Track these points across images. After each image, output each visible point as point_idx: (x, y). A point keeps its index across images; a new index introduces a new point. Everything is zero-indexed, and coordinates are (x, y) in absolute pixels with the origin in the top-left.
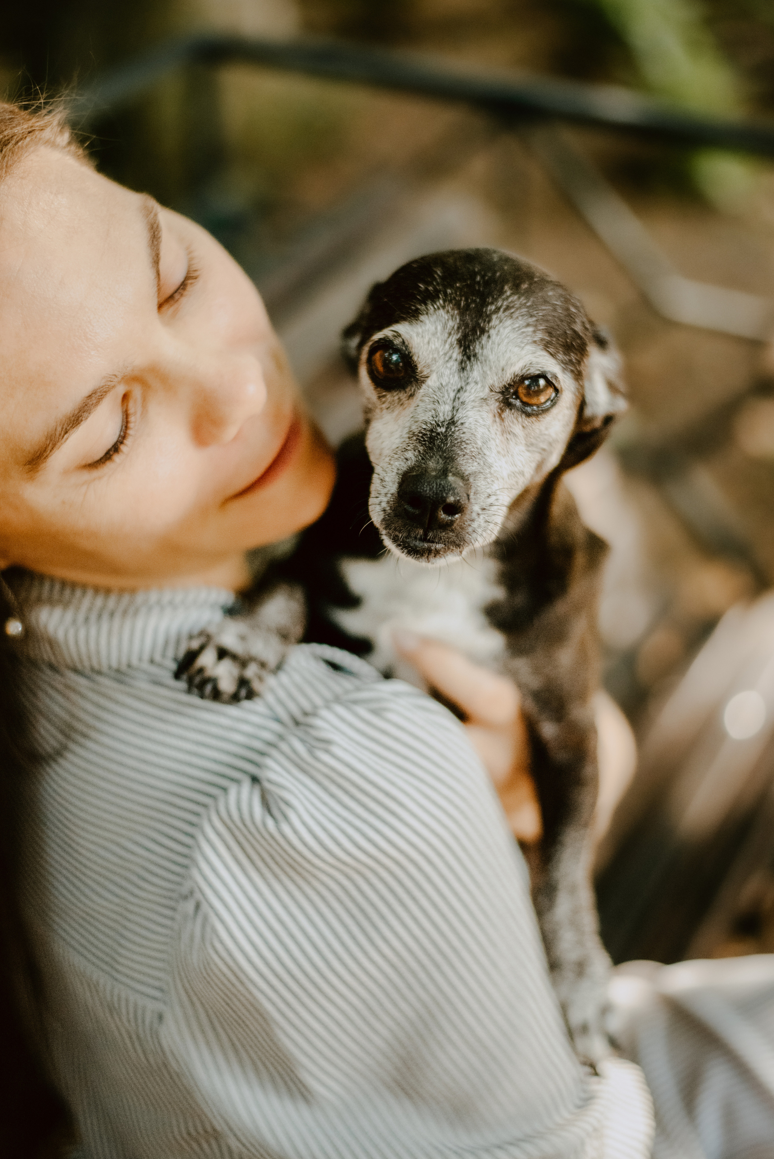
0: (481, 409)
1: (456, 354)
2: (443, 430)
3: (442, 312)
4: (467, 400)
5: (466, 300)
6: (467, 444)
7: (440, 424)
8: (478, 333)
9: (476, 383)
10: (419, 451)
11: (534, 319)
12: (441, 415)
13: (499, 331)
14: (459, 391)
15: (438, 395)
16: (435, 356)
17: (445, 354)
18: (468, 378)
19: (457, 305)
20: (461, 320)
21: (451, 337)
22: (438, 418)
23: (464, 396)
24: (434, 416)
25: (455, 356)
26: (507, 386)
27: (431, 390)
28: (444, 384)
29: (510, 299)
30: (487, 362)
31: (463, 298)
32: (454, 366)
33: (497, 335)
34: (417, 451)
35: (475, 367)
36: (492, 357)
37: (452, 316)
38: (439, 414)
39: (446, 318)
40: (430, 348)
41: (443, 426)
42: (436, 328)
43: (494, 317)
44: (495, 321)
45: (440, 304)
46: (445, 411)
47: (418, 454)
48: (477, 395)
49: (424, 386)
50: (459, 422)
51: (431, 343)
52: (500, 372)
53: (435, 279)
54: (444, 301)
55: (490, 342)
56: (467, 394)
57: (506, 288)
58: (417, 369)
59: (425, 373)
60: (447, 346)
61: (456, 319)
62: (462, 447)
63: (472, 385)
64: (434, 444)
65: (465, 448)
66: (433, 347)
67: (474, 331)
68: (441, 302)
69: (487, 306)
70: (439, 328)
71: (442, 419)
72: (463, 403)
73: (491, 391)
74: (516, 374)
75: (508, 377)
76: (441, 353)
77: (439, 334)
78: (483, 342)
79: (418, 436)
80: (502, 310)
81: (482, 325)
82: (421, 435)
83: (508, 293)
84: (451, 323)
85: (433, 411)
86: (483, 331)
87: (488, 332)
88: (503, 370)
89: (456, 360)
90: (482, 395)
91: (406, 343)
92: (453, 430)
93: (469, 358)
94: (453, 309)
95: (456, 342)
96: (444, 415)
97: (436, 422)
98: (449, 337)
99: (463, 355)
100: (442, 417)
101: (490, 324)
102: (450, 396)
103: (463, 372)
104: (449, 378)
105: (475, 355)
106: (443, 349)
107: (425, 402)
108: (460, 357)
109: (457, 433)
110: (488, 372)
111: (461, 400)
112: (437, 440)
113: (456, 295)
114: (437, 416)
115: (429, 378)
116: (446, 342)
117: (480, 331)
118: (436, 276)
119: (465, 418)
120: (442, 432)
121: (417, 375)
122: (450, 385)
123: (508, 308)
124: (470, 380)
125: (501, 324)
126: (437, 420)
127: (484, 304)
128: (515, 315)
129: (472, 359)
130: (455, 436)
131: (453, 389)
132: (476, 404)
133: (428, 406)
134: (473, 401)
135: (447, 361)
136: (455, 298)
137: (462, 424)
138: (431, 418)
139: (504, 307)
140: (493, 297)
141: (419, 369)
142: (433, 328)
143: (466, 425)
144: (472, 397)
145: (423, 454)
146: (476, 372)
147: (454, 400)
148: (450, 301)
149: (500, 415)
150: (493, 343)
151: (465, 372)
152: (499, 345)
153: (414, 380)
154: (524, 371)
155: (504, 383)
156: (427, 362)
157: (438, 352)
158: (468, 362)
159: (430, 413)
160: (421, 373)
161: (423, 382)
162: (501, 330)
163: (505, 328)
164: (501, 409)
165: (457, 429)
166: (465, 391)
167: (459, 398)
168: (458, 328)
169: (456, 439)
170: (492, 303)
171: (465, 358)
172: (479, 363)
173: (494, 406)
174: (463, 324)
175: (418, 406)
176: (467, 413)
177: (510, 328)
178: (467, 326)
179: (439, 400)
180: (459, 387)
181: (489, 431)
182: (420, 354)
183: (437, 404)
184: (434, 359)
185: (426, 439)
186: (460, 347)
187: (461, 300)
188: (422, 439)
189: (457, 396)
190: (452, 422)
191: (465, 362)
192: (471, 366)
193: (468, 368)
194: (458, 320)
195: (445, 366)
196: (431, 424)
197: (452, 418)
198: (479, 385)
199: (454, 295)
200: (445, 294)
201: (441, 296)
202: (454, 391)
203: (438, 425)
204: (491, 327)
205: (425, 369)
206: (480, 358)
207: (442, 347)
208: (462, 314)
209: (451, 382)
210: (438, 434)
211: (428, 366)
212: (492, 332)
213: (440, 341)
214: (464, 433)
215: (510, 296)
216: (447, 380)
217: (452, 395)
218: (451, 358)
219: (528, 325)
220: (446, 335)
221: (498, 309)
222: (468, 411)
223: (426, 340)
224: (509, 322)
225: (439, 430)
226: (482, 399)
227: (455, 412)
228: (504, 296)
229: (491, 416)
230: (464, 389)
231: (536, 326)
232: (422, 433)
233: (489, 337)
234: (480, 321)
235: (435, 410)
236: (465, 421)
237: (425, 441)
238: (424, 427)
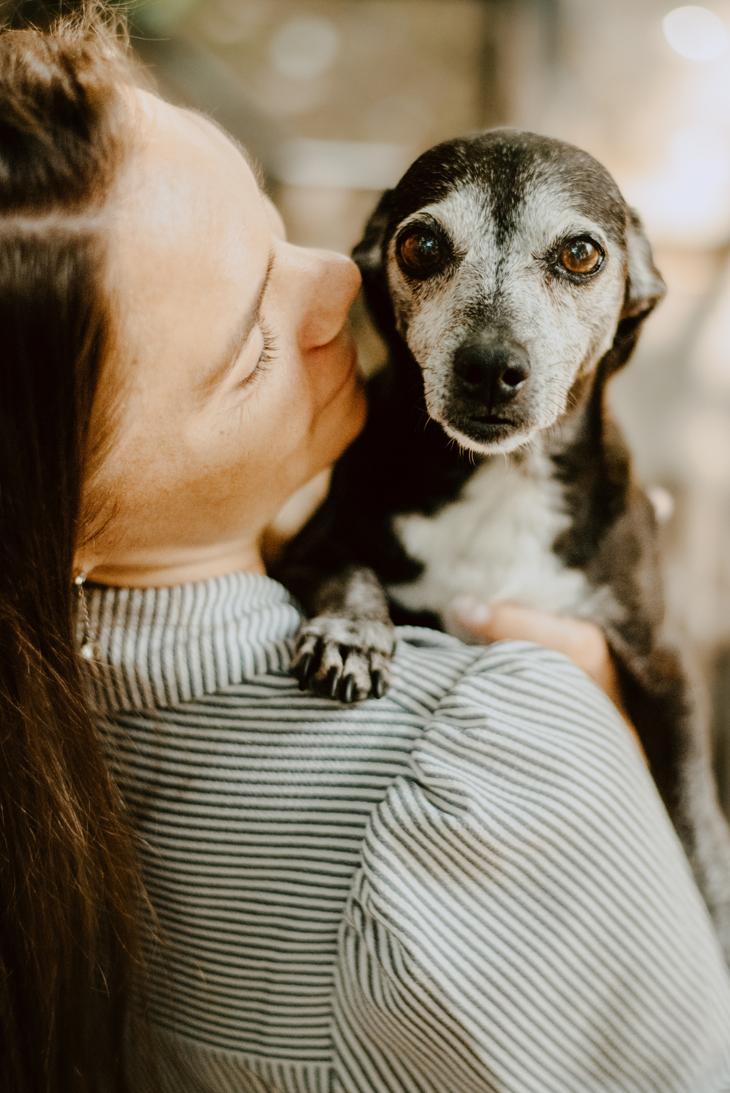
0: (527, 279)
1: (492, 226)
2: (491, 301)
3: (472, 186)
4: (511, 271)
5: (496, 172)
6: (518, 312)
7: (487, 297)
8: (513, 202)
9: (518, 252)
10: (469, 325)
11: (569, 184)
12: (486, 288)
13: (534, 197)
14: (501, 263)
15: (479, 270)
16: (471, 230)
17: (481, 227)
18: (508, 249)
19: (487, 178)
20: (492, 192)
21: (485, 210)
22: (483, 291)
23: (506, 267)
24: (479, 290)
25: (491, 228)
26: (551, 251)
27: (471, 266)
28: (484, 258)
29: (542, 166)
30: (527, 229)
31: (492, 171)
32: (491, 238)
33: (533, 200)
34: (466, 325)
35: (514, 237)
36: (530, 223)
37: (483, 189)
38: (484, 288)
39: (477, 191)
40: (464, 223)
41: (490, 298)
42: (468, 202)
43: (528, 184)
44: (528, 187)
45: (469, 179)
46: (489, 283)
47: (468, 327)
48: (521, 265)
49: (463, 263)
50: (506, 292)
51: (464, 217)
52: (541, 236)
53: (460, 157)
54: (473, 176)
55: (527, 208)
56: (510, 265)
57: (536, 156)
58: (453, 246)
59: (462, 250)
60: (482, 219)
61: (488, 191)
62: (513, 315)
63: (514, 254)
64: (484, 316)
65: (516, 316)
66: (468, 221)
67: (508, 200)
68: (469, 176)
69: (519, 175)
70: (471, 201)
71: (487, 292)
72: (507, 274)
73: (535, 258)
74: (558, 236)
75: (551, 240)
76: (476, 227)
77: (471, 207)
78: (519, 210)
79: (466, 311)
80: (535, 177)
81: (516, 193)
82: (468, 309)
83: (539, 161)
84: (482, 196)
85: (477, 286)
86: (518, 199)
87: (523, 198)
88: (544, 234)
89: (493, 233)
90: (526, 264)
91: (439, 222)
92: (500, 300)
93: (506, 229)
94: (483, 182)
95: (490, 214)
96: (489, 288)
97: (482, 295)
98: (482, 210)
99: (500, 227)
100: (487, 290)
101: (525, 191)
102: (492, 269)
103: (502, 244)
104: (489, 253)
105: (512, 225)
106: (478, 223)
107: (467, 279)
108: (496, 229)
109: (506, 303)
110: (529, 239)
111: (504, 271)
112: (486, 312)
113: (484, 168)
114: (481, 290)
115: (468, 254)
116: (480, 215)
117: (514, 200)
118: (459, 154)
119: (511, 289)
120: (490, 305)
121: (454, 253)
122: (491, 259)
123: (540, 174)
124: (510, 251)
125: (536, 190)
126: (482, 293)
127: (514, 172)
128: (550, 180)
129: (510, 229)
130: (504, 306)
131: (494, 261)
132: (521, 274)
133: (471, 283)
134: (517, 271)
135: (484, 234)
136: (483, 172)
137: (509, 294)
138: (476, 293)
139: (536, 174)
140: (523, 166)
141: (455, 246)
142: (465, 202)
143: (514, 295)
144: (516, 267)
145: (474, 326)
146: (516, 242)
147: (497, 273)
148: (479, 175)
149: (547, 284)
150: (530, 209)
151: (505, 244)
152: (536, 210)
153: (451, 259)
154: (566, 233)
155: (547, 248)
156: (463, 237)
157: (474, 226)
158: (506, 233)
159: (474, 289)
160: (458, 250)
161: (461, 259)
162: (537, 196)
163: (541, 193)
164: (547, 278)
165: (505, 299)
166: (507, 262)
167: (502, 270)
168: (491, 200)
169: (506, 309)
170: (524, 171)
171: (502, 229)
172: (518, 232)
173: (540, 275)
174: (495, 194)
175: (459, 285)
176: (513, 283)
177: (546, 192)
178: (499, 197)
179: (481, 275)
180: (500, 259)
181: (539, 301)
182: (455, 228)
183: (479, 278)
184: (470, 234)
185: (474, 312)
186: (496, 219)
187: (490, 173)
188: (470, 313)
189: (499, 268)
190: (499, 294)
191: (503, 234)
192: (510, 237)
193: (507, 238)
194: (490, 192)
195: (482, 240)
196: (477, 298)
197: (498, 289)
198: (522, 255)
199: (482, 169)
200: (473, 168)
201: (468, 171)
202: (495, 263)
203: (485, 298)
204: (526, 193)
205: (461, 245)
206: (518, 227)
207: (476, 221)
208: (493, 186)
209: (491, 255)
210: (486, 306)
211: (465, 242)
212: (527, 198)
213: (474, 214)
214: (512, 302)
215: (541, 164)
216: (487, 254)
217: (494, 268)
218: (487, 231)
219: (564, 190)
220: (480, 208)
221: (530, 177)
222: (513, 281)
223: (459, 215)
224: (544, 187)
225: (487, 302)
226: (527, 268)
227: (500, 284)
228: (535, 164)
229: (538, 284)
230: (506, 260)
231: (571, 191)
232: (469, 307)
233: (525, 203)
234: (513, 190)
235: (478, 285)
236: (512, 291)
237: (473, 314)
238: (471, 302)
